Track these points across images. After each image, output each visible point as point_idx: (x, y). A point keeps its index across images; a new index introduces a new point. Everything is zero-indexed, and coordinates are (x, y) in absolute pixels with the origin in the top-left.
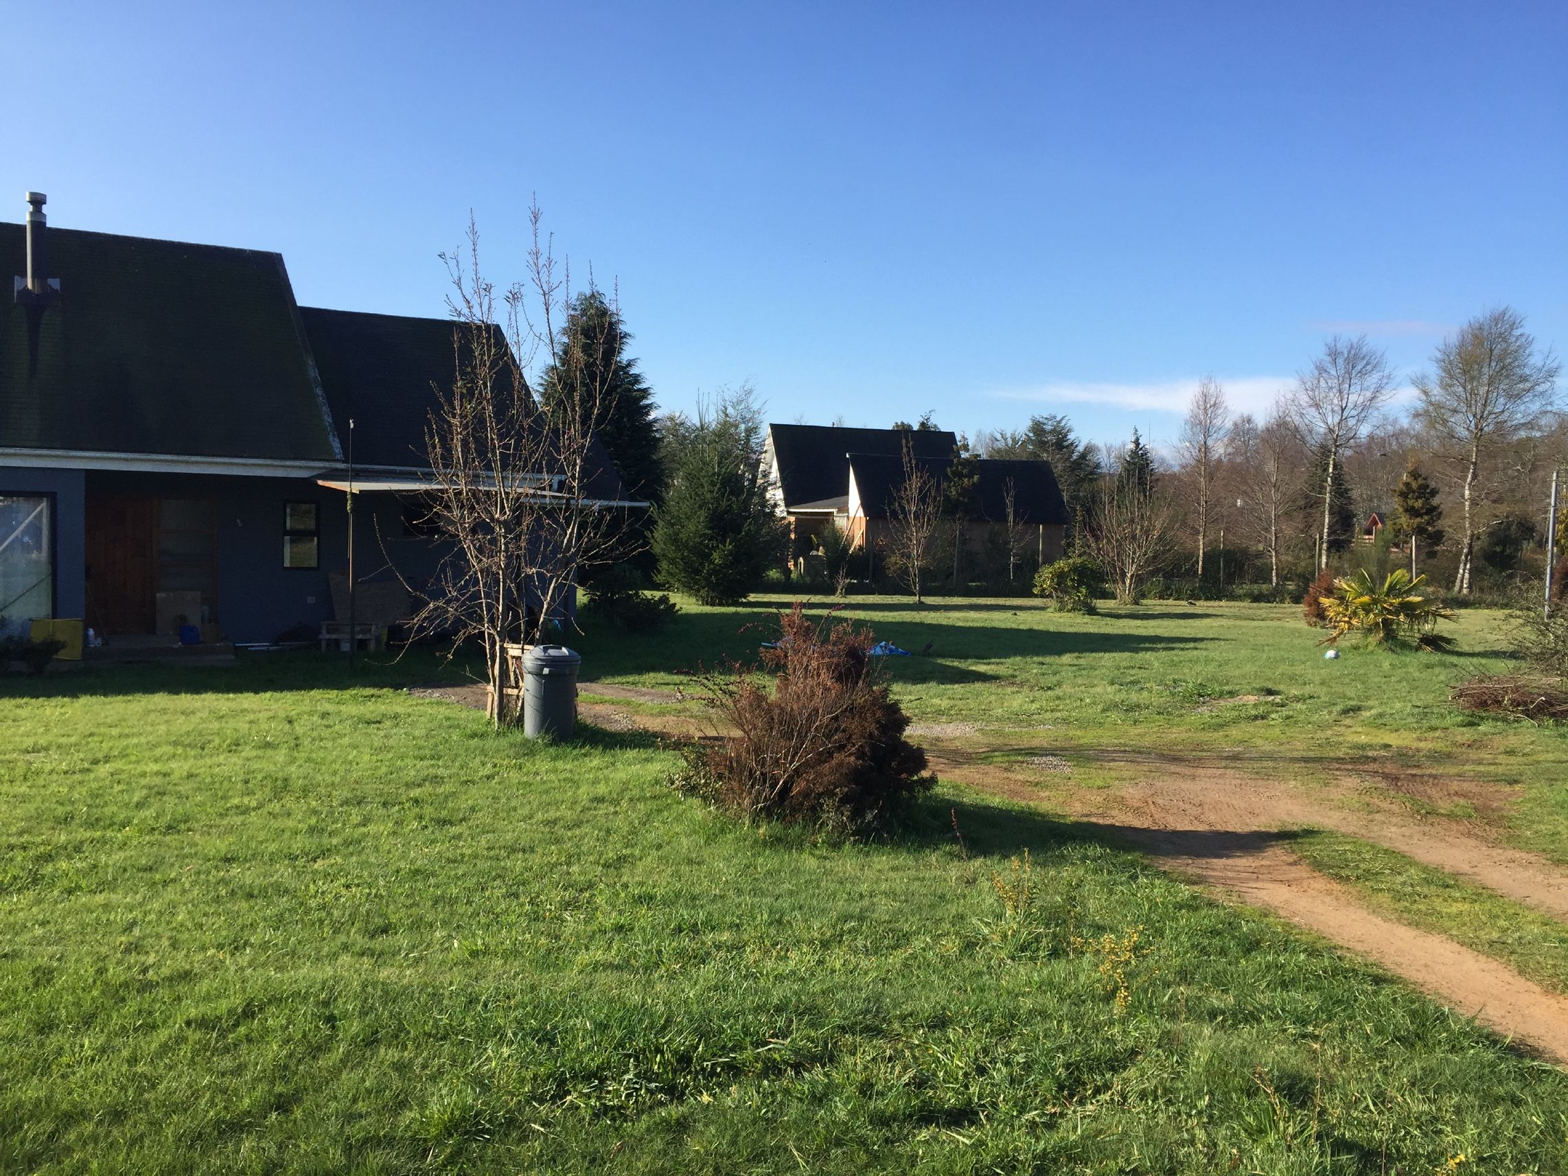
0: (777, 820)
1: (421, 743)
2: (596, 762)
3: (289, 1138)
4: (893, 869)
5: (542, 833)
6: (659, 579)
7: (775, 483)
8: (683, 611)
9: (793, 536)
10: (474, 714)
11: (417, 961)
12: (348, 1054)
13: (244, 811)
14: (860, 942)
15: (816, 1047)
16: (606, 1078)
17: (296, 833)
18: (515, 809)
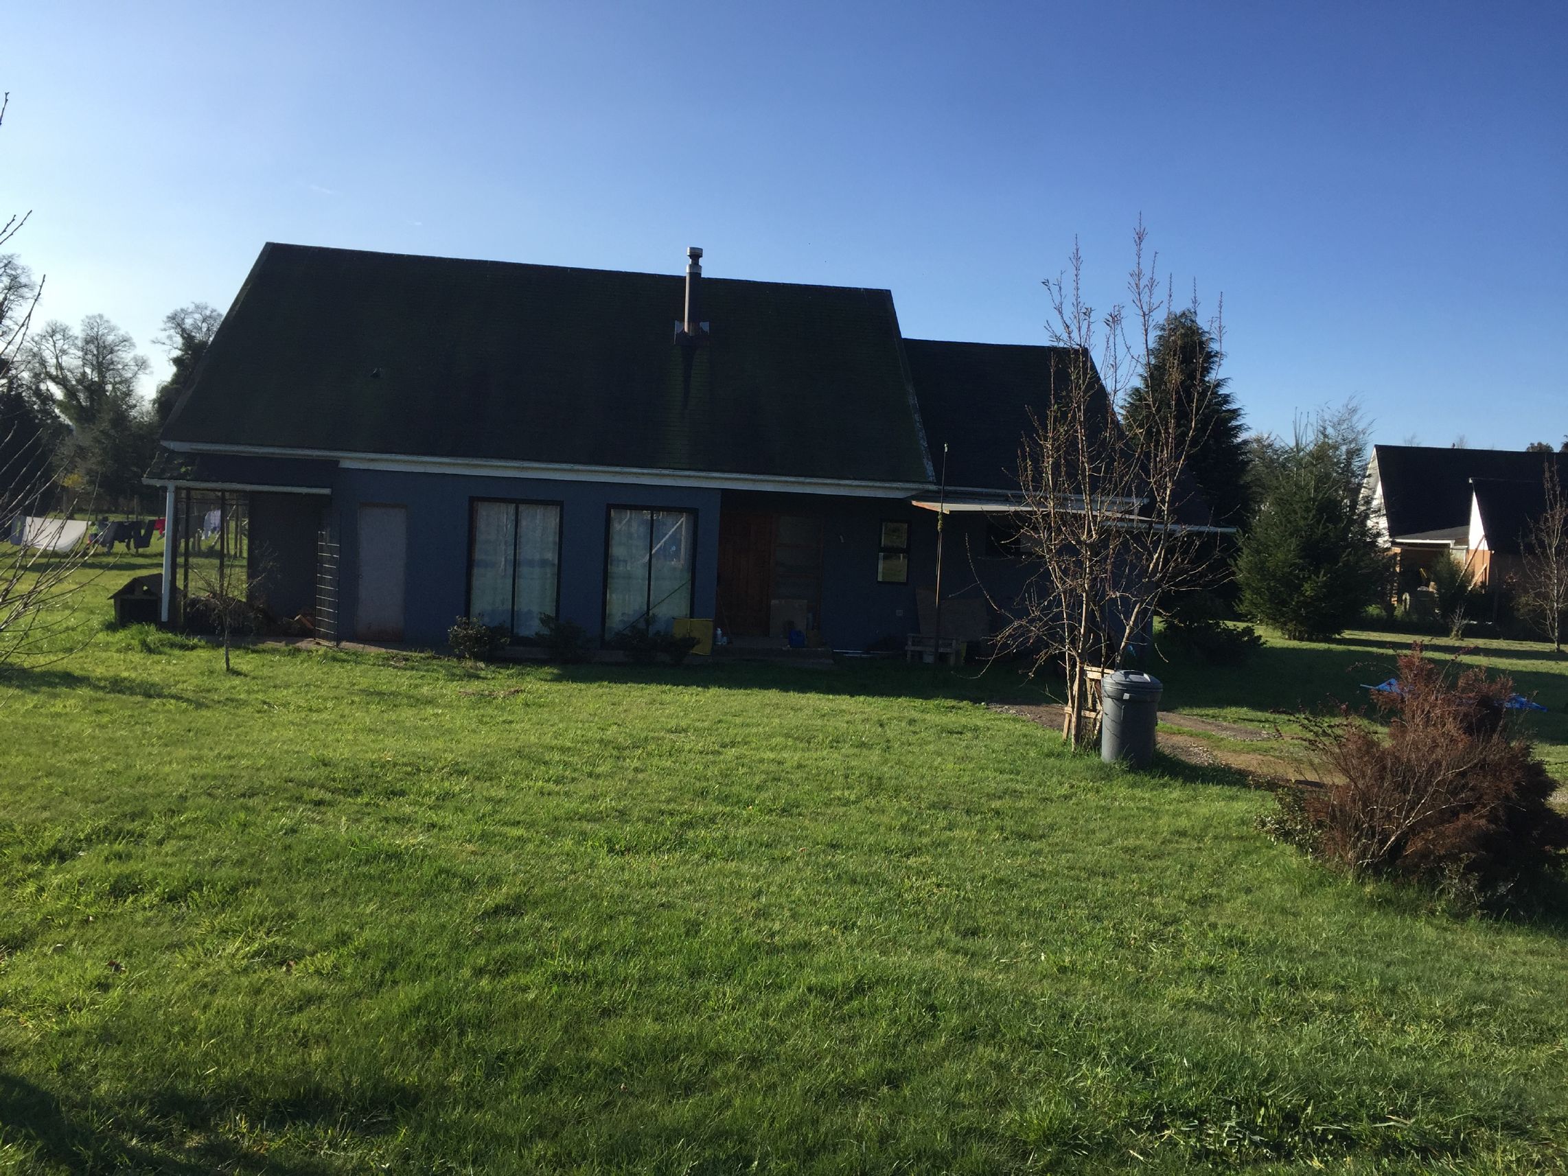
0: (1387, 879)
1: (1001, 756)
2: (1176, 794)
3: (900, 1113)
4: (1532, 952)
5: (1122, 859)
6: (1242, 609)
7: (1379, 510)
8: (1268, 645)
9: (1398, 569)
10: (1050, 733)
11: (1007, 968)
12: (949, 1044)
13: (847, 803)
14: (1493, 1029)
15: (1445, 1134)
16: (1206, 1121)
17: (890, 829)
18: (1094, 832)
